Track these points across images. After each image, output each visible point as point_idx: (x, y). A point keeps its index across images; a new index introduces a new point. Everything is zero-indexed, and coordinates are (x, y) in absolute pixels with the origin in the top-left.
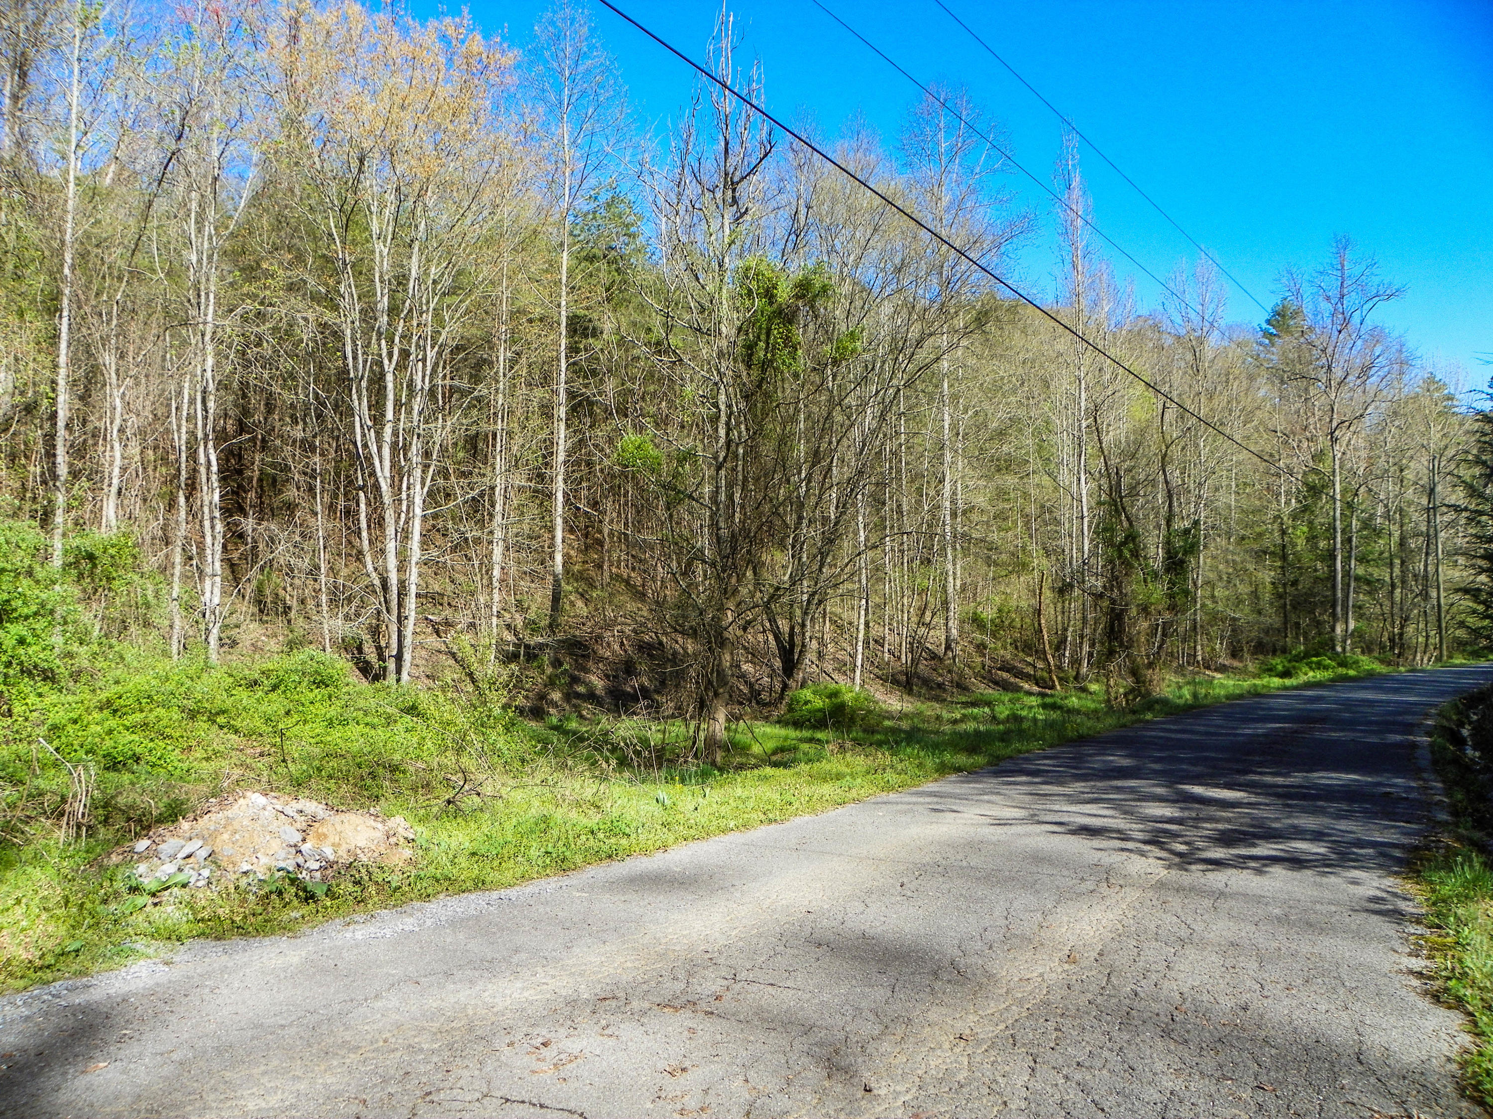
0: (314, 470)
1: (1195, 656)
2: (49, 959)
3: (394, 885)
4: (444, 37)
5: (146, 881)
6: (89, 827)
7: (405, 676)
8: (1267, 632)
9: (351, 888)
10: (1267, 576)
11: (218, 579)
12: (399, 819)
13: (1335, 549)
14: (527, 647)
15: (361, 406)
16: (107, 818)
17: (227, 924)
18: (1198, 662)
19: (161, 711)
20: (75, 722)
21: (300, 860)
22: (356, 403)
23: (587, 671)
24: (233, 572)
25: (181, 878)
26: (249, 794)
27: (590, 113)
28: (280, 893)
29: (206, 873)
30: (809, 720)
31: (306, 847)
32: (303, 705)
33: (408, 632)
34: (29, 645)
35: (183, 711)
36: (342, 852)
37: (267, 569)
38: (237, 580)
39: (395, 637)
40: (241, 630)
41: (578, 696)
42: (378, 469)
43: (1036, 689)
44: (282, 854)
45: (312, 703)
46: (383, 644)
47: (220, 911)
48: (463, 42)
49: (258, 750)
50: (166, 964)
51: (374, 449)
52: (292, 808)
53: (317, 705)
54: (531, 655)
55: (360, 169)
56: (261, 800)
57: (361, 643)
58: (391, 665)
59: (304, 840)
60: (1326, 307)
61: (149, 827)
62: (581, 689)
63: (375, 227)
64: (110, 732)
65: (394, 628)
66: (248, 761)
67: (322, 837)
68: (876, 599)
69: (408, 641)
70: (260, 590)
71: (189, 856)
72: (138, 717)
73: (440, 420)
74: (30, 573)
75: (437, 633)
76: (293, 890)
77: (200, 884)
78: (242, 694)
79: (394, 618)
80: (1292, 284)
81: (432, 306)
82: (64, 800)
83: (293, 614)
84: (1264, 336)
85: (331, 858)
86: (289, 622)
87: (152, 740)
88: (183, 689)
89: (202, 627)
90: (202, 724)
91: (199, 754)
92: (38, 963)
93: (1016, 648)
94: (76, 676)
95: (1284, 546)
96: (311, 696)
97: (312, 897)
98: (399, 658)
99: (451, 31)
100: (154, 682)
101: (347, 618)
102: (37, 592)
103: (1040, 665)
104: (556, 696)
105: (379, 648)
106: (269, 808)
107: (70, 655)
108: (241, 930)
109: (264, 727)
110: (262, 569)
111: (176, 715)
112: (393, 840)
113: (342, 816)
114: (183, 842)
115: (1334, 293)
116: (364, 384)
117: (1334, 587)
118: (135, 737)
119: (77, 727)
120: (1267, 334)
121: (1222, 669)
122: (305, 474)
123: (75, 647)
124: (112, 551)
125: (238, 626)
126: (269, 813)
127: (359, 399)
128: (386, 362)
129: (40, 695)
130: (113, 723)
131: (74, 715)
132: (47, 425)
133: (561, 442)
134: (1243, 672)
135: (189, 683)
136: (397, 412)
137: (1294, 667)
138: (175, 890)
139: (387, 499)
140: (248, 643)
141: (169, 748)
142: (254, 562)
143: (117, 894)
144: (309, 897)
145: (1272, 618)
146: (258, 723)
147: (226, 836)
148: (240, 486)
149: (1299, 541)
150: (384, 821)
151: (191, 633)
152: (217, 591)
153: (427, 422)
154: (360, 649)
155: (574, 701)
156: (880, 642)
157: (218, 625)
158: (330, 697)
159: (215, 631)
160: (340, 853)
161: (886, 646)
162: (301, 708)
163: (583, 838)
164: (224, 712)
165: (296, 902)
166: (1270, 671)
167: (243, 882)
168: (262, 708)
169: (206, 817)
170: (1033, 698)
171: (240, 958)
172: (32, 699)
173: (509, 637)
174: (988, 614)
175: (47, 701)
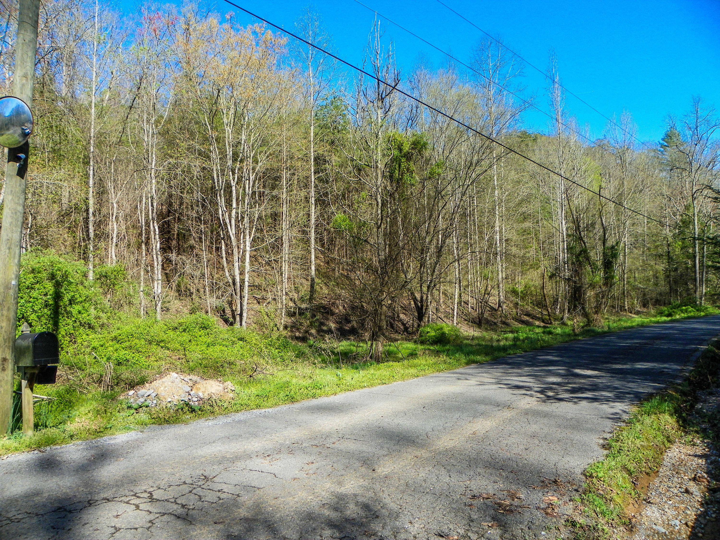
0: (201, 231)
1: (624, 307)
2: (102, 430)
3: (225, 407)
4: (254, 33)
5: (133, 405)
6: (112, 386)
7: (244, 323)
8: (661, 294)
9: (209, 408)
10: (661, 267)
11: (160, 282)
12: (229, 382)
13: (695, 253)
14: (299, 308)
15: (222, 201)
16: (118, 383)
17: (162, 420)
18: (626, 310)
19: (137, 341)
20: (102, 346)
21: (190, 397)
22: (219, 201)
23: (327, 319)
24: (167, 277)
25: (146, 403)
26: (171, 373)
27: (321, 61)
28: (182, 409)
29: (155, 402)
30: (429, 341)
31: (192, 393)
32: (196, 337)
33: (245, 303)
34: (82, 314)
35: (146, 341)
36: (206, 395)
37: (182, 276)
38: (169, 281)
39: (239, 306)
40: (171, 304)
41: (323, 331)
42: (230, 230)
43: (542, 324)
44: (183, 395)
45: (200, 336)
46: (234, 308)
47: (160, 415)
48: (263, 34)
49: (178, 357)
50: (141, 432)
51: (228, 221)
52: (187, 378)
53: (202, 337)
54: (302, 312)
55: (218, 95)
56: (176, 375)
57: (224, 309)
58: (238, 319)
59: (192, 390)
60: (689, 133)
61: (134, 387)
62: (325, 328)
63: (225, 120)
64: (116, 350)
65: (238, 301)
66: (174, 361)
67: (198, 389)
68: (464, 283)
69: (245, 307)
70: (179, 286)
71: (148, 396)
72: (127, 344)
73: (257, 207)
74: (82, 283)
75: (259, 303)
76: (187, 408)
77: (153, 406)
78: (171, 333)
79: (238, 297)
80: (671, 122)
81: (252, 155)
82: (101, 376)
83: (194, 296)
84: (661, 147)
85: (202, 397)
86: (192, 299)
87: (133, 353)
88: (146, 331)
89: (154, 303)
90: (154, 347)
91: (153, 359)
92: (98, 430)
93: (534, 305)
94: (102, 326)
95: (669, 252)
96: (200, 333)
97: (194, 410)
98: (241, 315)
99: (258, 30)
100: (133, 329)
101: (218, 298)
102: (85, 291)
103: (545, 313)
104: (313, 331)
105: (232, 311)
106: (179, 378)
107: (99, 317)
108: (167, 422)
109: (180, 347)
110: (180, 276)
111: (143, 342)
112: (226, 390)
113: (206, 381)
114: (146, 391)
115: (693, 126)
116: (222, 192)
117: (695, 272)
118: (126, 352)
119: (103, 348)
120: (662, 146)
121: (638, 313)
122: (198, 233)
123: (101, 314)
124: (115, 273)
125: (169, 302)
126: (178, 380)
127: (221, 199)
128: (232, 181)
129: (87, 335)
130: (118, 346)
131: (101, 343)
132: (85, 214)
133: (313, 214)
134: (648, 314)
135: (148, 329)
136: (238, 204)
137: (673, 312)
138: (144, 408)
139: (234, 243)
140: (174, 310)
141: (141, 356)
142: (176, 273)
143: (123, 409)
144: (193, 410)
145: (663, 287)
146: (177, 345)
147: (162, 388)
148: (169, 238)
149: (677, 250)
150: (223, 383)
151: (149, 306)
152: (160, 287)
153: (251, 208)
154: (224, 311)
155: (321, 334)
156: (466, 303)
157: (160, 302)
158: (208, 334)
159: (159, 305)
160: (205, 395)
161: (470, 305)
162: (196, 339)
163: (302, 390)
164: (163, 341)
165: (188, 412)
166: (661, 314)
167: (169, 405)
168: (179, 339)
169: (155, 382)
170: (540, 329)
171: (167, 431)
172: (84, 336)
173: (291, 304)
174: (520, 289)
175: (90, 337)
